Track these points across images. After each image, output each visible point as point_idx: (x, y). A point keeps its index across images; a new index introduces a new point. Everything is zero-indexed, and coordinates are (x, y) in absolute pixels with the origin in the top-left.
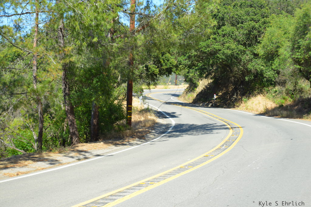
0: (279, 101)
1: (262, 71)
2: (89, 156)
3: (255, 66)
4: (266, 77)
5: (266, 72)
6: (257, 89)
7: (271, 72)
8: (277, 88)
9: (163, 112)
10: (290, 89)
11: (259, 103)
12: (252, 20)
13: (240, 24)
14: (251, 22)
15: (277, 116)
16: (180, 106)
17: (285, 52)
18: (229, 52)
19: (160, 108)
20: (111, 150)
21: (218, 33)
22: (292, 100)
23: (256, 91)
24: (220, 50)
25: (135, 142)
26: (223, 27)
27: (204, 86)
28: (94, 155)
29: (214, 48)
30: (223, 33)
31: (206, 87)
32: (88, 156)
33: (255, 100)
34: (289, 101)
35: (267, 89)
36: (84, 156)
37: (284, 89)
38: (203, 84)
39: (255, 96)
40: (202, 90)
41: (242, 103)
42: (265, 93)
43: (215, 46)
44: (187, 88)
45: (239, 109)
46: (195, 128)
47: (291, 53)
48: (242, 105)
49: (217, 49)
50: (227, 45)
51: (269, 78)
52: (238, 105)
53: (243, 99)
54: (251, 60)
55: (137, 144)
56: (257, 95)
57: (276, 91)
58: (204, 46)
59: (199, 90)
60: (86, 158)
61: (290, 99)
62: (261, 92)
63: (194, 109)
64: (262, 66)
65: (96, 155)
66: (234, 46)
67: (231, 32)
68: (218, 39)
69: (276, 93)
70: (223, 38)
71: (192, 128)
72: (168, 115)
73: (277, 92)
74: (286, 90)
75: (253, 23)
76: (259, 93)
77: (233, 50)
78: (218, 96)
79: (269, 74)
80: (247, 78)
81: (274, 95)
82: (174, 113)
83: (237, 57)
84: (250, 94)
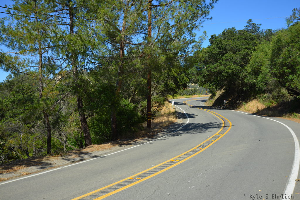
0: (268, 103)
1: (254, 83)
2: (86, 158)
3: (249, 80)
4: (258, 88)
5: (258, 84)
6: (253, 95)
7: (261, 84)
8: (266, 95)
9: (187, 113)
10: (275, 95)
11: (254, 106)
12: (246, 48)
13: (238, 52)
14: (245, 50)
15: (264, 115)
16: (201, 109)
17: (265, 69)
18: (230, 71)
19: (186, 111)
20: (112, 150)
21: (223, 59)
22: (276, 103)
23: (252, 97)
24: (224, 70)
25: (142, 141)
26: (226, 55)
27: (219, 95)
28: (92, 156)
29: (220, 69)
30: (226, 58)
31: (221, 95)
32: (84, 158)
33: (251, 103)
34: (275, 104)
35: (259, 96)
36: (81, 158)
37: (271, 96)
38: (218, 93)
39: (251, 101)
40: (218, 97)
41: (242, 106)
42: (258, 98)
43: (220, 68)
44: (210, 97)
45: (240, 110)
46: (198, 126)
47: (270, 69)
48: (242, 107)
49: (222, 70)
50: (228, 66)
51: (260, 88)
52: (239, 107)
53: (243, 103)
54: (246, 76)
55: (142, 143)
56: (253, 100)
57: (265, 97)
58: (213, 68)
59: (216, 97)
60: (81, 160)
61: (275, 102)
62: (255, 98)
63: (208, 111)
64: (254, 80)
65: (93, 156)
66: (234, 66)
67: (231, 57)
68: (222, 63)
69: (265, 99)
70: (226, 62)
71: (196, 127)
72: (188, 116)
73: (267, 98)
74: (273, 96)
75: (246, 51)
76: (254, 99)
77: (232, 70)
78: (229, 101)
79: (260, 85)
80: (244, 89)
81: (264, 99)
82: (193, 114)
83: (236, 74)
84: (248, 99)
